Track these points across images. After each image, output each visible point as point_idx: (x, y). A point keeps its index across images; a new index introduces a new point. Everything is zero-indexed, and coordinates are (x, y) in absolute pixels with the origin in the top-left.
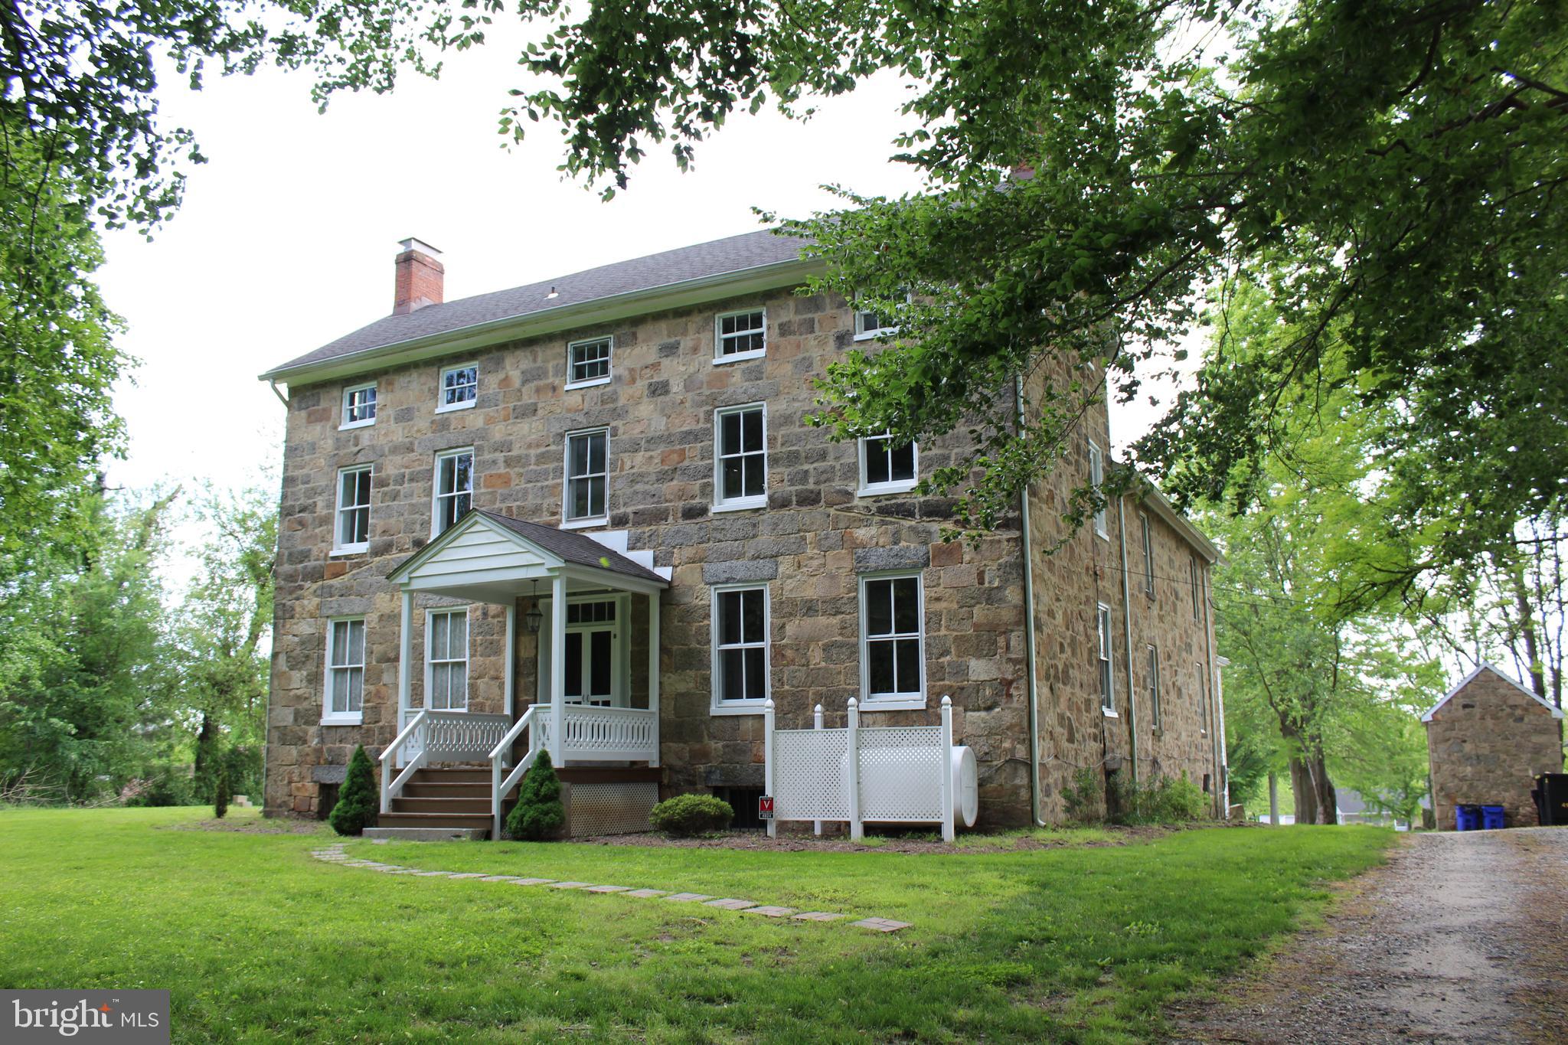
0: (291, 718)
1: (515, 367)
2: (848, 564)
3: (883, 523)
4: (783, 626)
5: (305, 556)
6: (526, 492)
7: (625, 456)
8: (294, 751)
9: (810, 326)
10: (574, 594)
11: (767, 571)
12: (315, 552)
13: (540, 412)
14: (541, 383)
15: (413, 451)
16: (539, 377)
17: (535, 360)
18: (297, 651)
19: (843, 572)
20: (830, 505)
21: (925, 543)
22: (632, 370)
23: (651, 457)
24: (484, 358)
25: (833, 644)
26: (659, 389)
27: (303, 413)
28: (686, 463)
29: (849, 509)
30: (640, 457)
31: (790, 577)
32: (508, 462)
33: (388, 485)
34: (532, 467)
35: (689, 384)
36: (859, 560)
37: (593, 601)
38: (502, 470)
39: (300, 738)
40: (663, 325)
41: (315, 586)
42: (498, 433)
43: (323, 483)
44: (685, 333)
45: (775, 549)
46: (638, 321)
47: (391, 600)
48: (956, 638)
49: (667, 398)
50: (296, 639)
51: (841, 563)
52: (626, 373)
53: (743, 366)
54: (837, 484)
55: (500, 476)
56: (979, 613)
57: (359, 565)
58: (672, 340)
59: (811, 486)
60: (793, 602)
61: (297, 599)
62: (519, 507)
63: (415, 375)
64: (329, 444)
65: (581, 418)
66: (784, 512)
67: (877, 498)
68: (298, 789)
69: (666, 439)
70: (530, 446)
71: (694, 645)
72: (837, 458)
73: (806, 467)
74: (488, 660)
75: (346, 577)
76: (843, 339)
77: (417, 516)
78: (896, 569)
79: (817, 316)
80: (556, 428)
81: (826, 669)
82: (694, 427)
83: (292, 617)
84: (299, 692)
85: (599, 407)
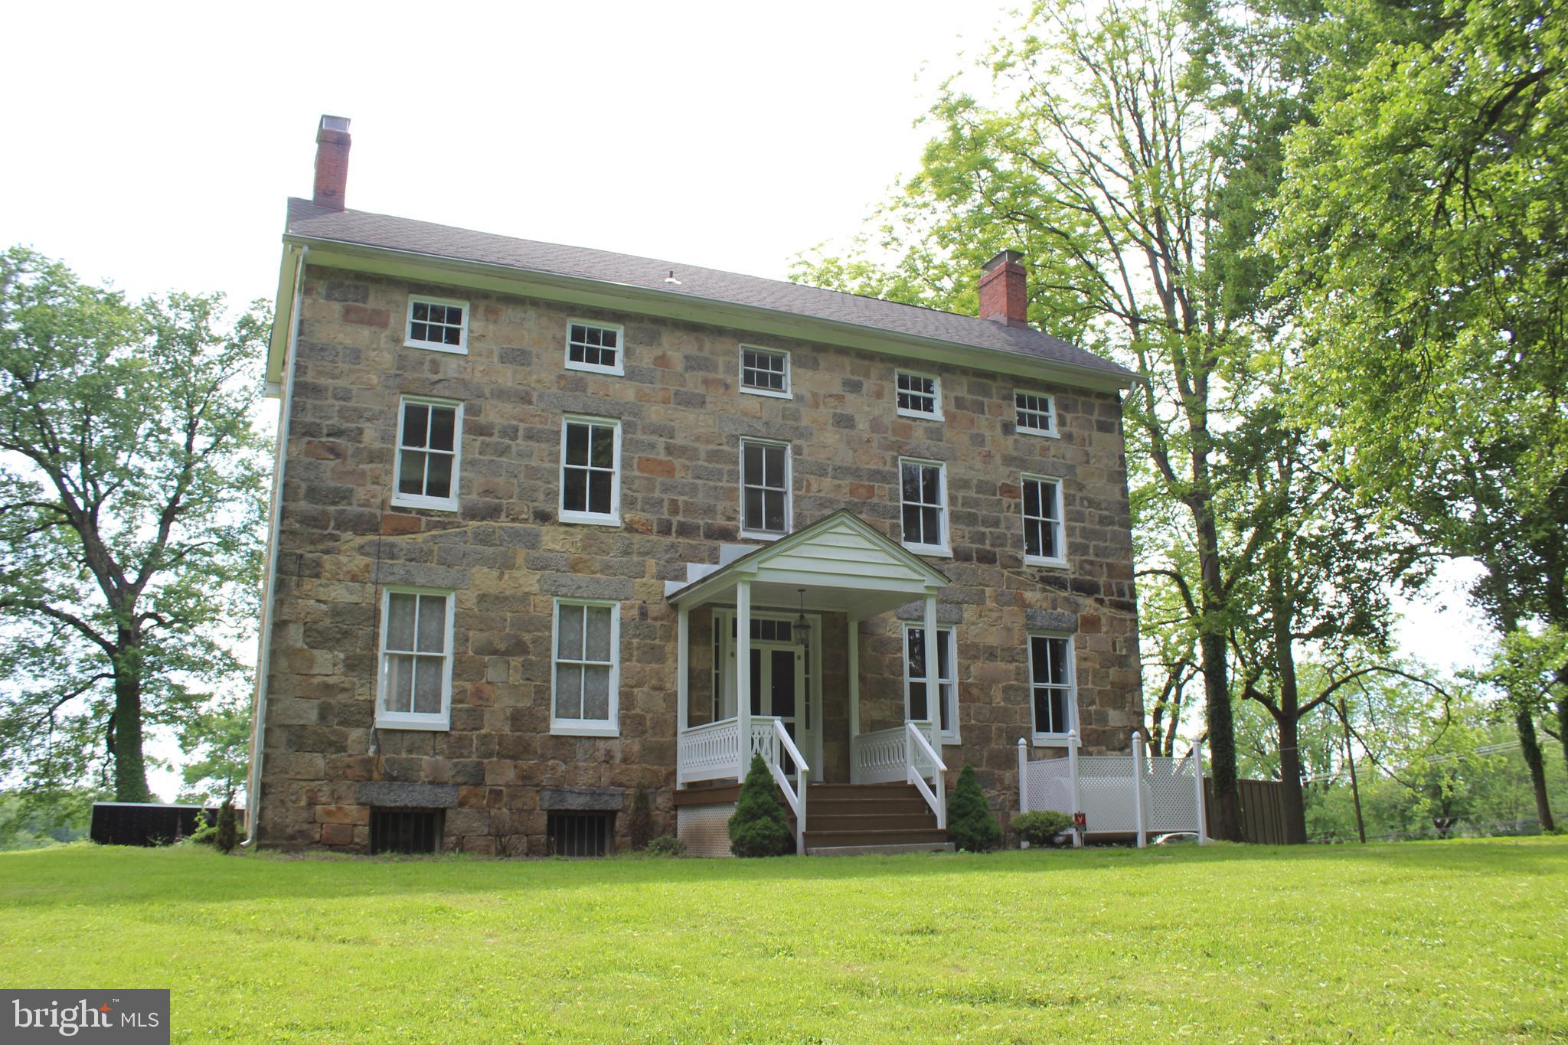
0: (314, 715)
1: (676, 349)
2: (1021, 620)
3: (1044, 590)
4: (968, 668)
5: (344, 496)
6: (694, 489)
7: (812, 478)
8: (319, 762)
9: (980, 408)
10: (758, 608)
11: (954, 616)
12: (360, 493)
13: (709, 406)
14: (711, 376)
15: (530, 403)
16: (707, 369)
17: (701, 349)
18: (327, 622)
19: (1016, 627)
20: (1004, 567)
21: (1075, 612)
22: (815, 395)
23: (839, 486)
24: (633, 325)
25: (1011, 687)
26: (845, 422)
27: (337, 307)
28: (875, 500)
29: (1019, 574)
30: (828, 482)
31: (973, 624)
32: (669, 449)
33: (491, 435)
34: (701, 463)
35: (876, 425)
36: (1028, 617)
37: (777, 619)
38: (662, 456)
39: (331, 744)
40: (847, 362)
41: (360, 540)
42: (655, 413)
43: (377, 408)
44: (867, 375)
45: (961, 597)
46: (820, 348)
47: (500, 577)
48: (1100, 692)
49: (853, 433)
50: (323, 607)
51: (1013, 617)
52: (808, 395)
53: (925, 424)
54: (1009, 550)
55: (660, 462)
56: (1113, 673)
57: (443, 526)
58: (856, 378)
59: (988, 547)
60: (975, 646)
61: (327, 552)
62: (686, 503)
63: (532, 313)
64: (387, 359)
65: (759, 426)
66: (966, 565)
67: (1040, 569)
68: (329, 813)
69: (856, 472)
70: (698, 439)
71: (887, 675)
72: (1008, 528)
73: (983, 529)
74: (648, 667)
75: (420, 538)
76: (1008, 428)
77: (539, 483)
78: (1055, 629)
79: (986, 400)
80: (730, 429)
81: (1006, 709)
82: (881, 468)
83: (317, 576)
84: (330, 680)
85: (780, 420)
